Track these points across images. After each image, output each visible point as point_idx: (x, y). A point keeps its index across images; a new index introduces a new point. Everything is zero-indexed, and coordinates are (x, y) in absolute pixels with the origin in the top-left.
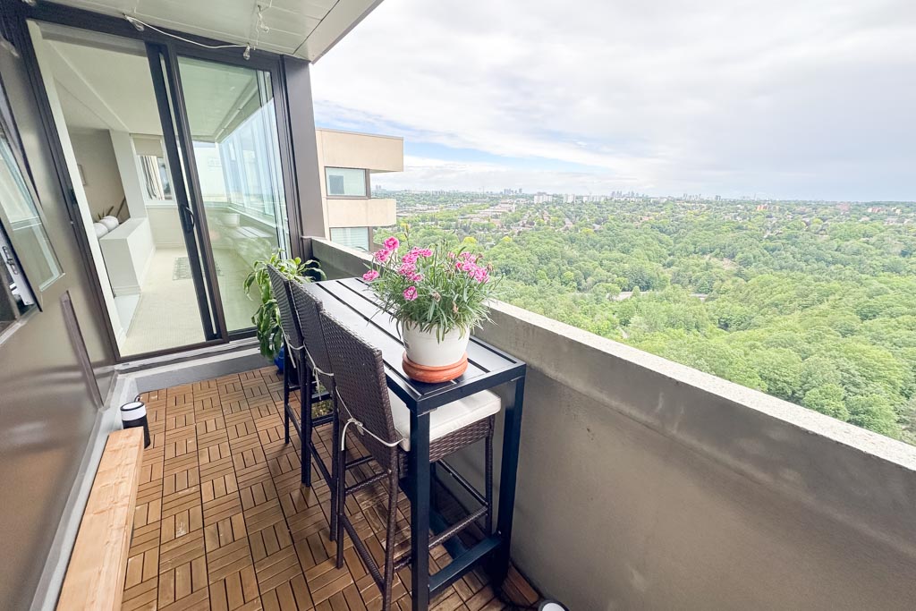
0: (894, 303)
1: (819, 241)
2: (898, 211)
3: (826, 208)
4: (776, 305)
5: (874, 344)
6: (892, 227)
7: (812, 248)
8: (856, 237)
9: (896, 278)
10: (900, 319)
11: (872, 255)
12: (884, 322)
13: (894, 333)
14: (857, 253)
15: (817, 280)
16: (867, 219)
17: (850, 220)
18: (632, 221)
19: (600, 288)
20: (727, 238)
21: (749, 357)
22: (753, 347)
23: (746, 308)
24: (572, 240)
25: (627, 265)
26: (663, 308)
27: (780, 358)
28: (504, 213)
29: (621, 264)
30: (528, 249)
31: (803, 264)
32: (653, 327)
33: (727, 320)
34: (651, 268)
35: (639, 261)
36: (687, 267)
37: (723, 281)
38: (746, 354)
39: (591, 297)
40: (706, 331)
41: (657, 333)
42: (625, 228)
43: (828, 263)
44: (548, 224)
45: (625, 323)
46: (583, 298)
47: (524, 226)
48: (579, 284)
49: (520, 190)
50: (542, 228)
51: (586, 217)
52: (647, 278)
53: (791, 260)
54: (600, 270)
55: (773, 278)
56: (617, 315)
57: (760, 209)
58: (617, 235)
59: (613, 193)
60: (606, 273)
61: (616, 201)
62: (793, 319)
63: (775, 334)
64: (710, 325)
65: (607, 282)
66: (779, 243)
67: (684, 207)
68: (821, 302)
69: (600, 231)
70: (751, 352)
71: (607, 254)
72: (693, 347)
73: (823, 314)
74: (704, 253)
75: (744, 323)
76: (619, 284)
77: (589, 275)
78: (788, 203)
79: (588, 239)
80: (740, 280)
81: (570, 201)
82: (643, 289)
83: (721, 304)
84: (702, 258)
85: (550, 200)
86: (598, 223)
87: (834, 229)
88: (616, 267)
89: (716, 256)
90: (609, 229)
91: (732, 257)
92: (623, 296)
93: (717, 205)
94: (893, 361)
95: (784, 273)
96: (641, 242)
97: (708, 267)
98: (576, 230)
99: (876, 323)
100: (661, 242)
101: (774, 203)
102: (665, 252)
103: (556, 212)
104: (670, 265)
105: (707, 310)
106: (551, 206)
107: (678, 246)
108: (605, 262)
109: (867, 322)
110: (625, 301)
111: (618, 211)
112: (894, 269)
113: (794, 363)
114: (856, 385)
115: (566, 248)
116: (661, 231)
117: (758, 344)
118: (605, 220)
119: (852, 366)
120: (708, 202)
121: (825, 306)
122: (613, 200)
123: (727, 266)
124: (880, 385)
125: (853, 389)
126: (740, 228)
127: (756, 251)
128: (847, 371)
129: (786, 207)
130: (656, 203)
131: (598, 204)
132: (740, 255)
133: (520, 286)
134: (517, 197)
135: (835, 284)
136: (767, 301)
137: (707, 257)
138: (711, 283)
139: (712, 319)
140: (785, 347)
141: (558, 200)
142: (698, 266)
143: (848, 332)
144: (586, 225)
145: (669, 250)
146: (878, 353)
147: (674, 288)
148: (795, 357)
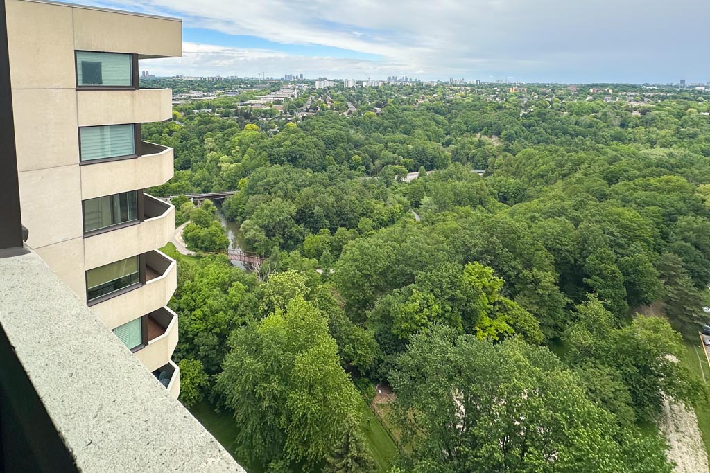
0: (628, 168)
1: (562, 117)
2: (610, 91)
3: (561, 89)
4: (542, 176)
5: (624, 206)
6: (609, 104)
7: (558, 124)
8: (587, 113)
9: (622, 146)
10: (636, 181)
11: (601, 128)
12: (625, 185)
13: (635, 195)
14: (591, 126)
15: (568, 151)
16: (591, 98)
17: (580, 99)
18: (410, 104)
19: (389, 170)
20: (492, 117)
21: (532, 230)
22: (533, 219)
23: (519, 181)
24: (356, 124)
25: (410, 146)
26: (449, 186)
27: (558, 228)
28: (286, 99)
29: (405, 145)
30: (314, 134)
31: (554, 138)
32: (442, 206)
33: (505, 193)
34: (432, 147)
35: (420, 141)
36: (463, 145)
37: (495, 156)
38: (530, 227)
39: (381, 180)
40: (489, 206)
41: (447, 212)
42: (405, 110)
43: (573, 136)
44: (332, 108)
45: (416, 204)
46: (373, 181)
47: (307, 111)
48: (368, 167)
49: (301, 76)
50: (326, 112)
51: (367, 100)
52: (430, 157)
53: (545, 136)
54: (386, 152)
55: (535, 152)
56: (406, 197)
57: (512, 91)
58: (398, 117)
59: (389, 78)
60: (391, 154)
61: (392, 85)
62: (557, 188)
63: (548, 204)
64: (492, 200)
65: (394, 164)
66: (532, 120)
67: (452, 90)
68: (575, 171)
69: (382, 114)
70: (533, 225)
71: (391, 136)
72: (484, 224)
73: (580, 182)
74: (475, 132)
75: (520, 196)
76: (406, 165)
77: (377, 158)
78: (532, 85)
79: (372, 122)
80: (509, 155)
81: (350, 86)
82: (428, 169)
83: (498, 179)
84: (475, 136)
85: (331, 84)
86: (379, 106)
87: (570, 106)
88: (400, 148)
89: (485, 133)
90: (389, 112)
91: (498, 134)
92: (411, 177)
93: (477, 88)
94: (642, 220)
95: (542, 146)
96: (420, 123)
97: (481, 144)
98: (360, 114)
99: (621, 186)
100: (437, 122)
101: (522, 86)
102: (442, 131)
103: (338, 96)
104: (448, 144)
105: (487, 185)
106: (333, 91)
107: (452, 126)
108: (390, 144)
109: (613, 187)
110: (413, 181)
111: (396, 95)
112: (619, 138)
113: (570, 231)
114: (621, 246)
115: (352, 131)
116: (437, 113)
117: (537, 215)
118: (385, 103)
119: (613, 228)
120: (470, 85)
121: (579, 175)
122: (390, 85)
123: (495, 143)
124: (638, 245)
125: (620, 251)
126: (500, 108)
127: (517, 128)
128: (611, 234)
129: (532, 89)
130: (428, 87)
131: (376, 88)
132: (504, 132)
133: (309, 174)
134: (298, 82)
135: (582, 154)
136: (534, 173)
137: (479, 135)
138: (486, 159)
139: (492, 194)
140: (559, 216)
141: (339, 85)
142: (472, 143)
143: (602, 197)
144: (368, 109)
145: (445, 130)
146: (629, 214)
147: (456, 166)
148: (570, 225)
